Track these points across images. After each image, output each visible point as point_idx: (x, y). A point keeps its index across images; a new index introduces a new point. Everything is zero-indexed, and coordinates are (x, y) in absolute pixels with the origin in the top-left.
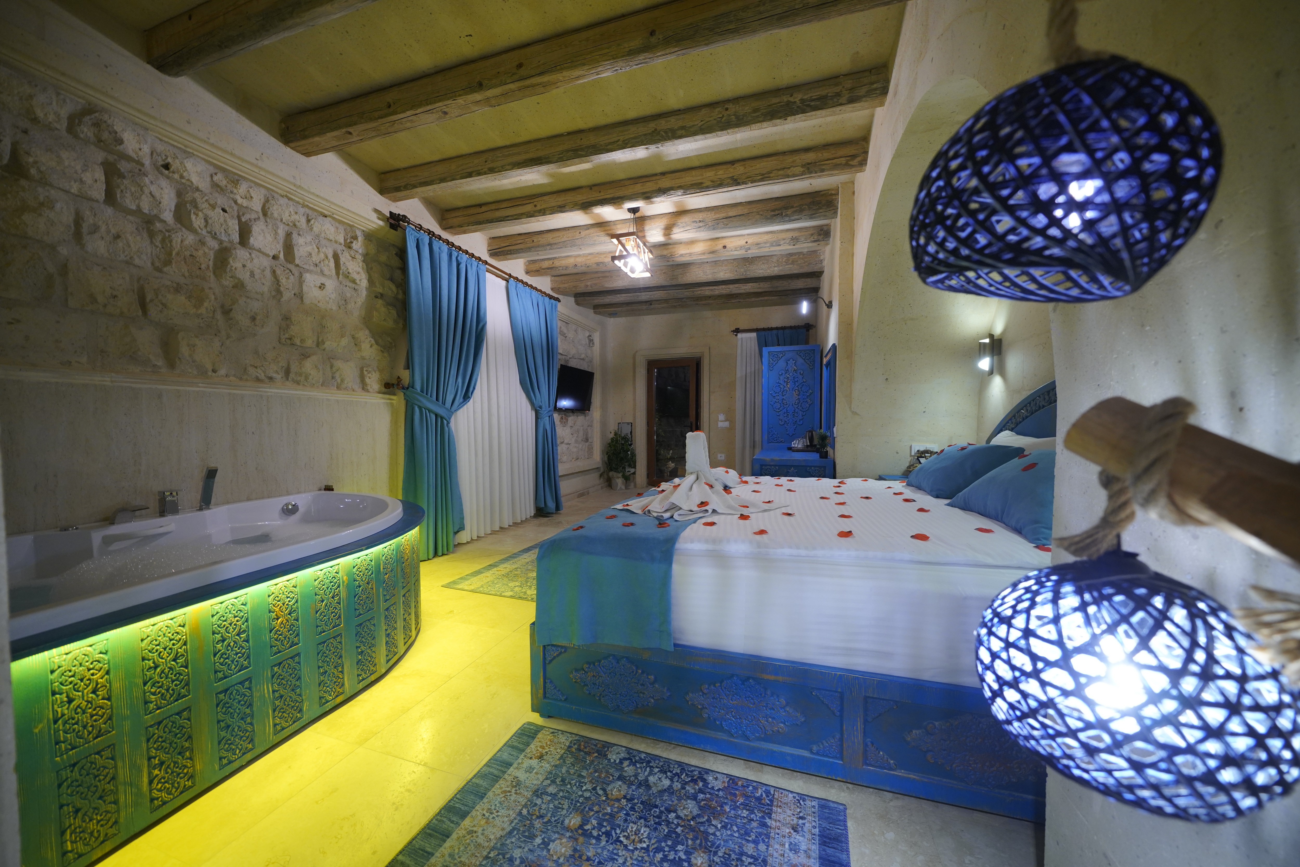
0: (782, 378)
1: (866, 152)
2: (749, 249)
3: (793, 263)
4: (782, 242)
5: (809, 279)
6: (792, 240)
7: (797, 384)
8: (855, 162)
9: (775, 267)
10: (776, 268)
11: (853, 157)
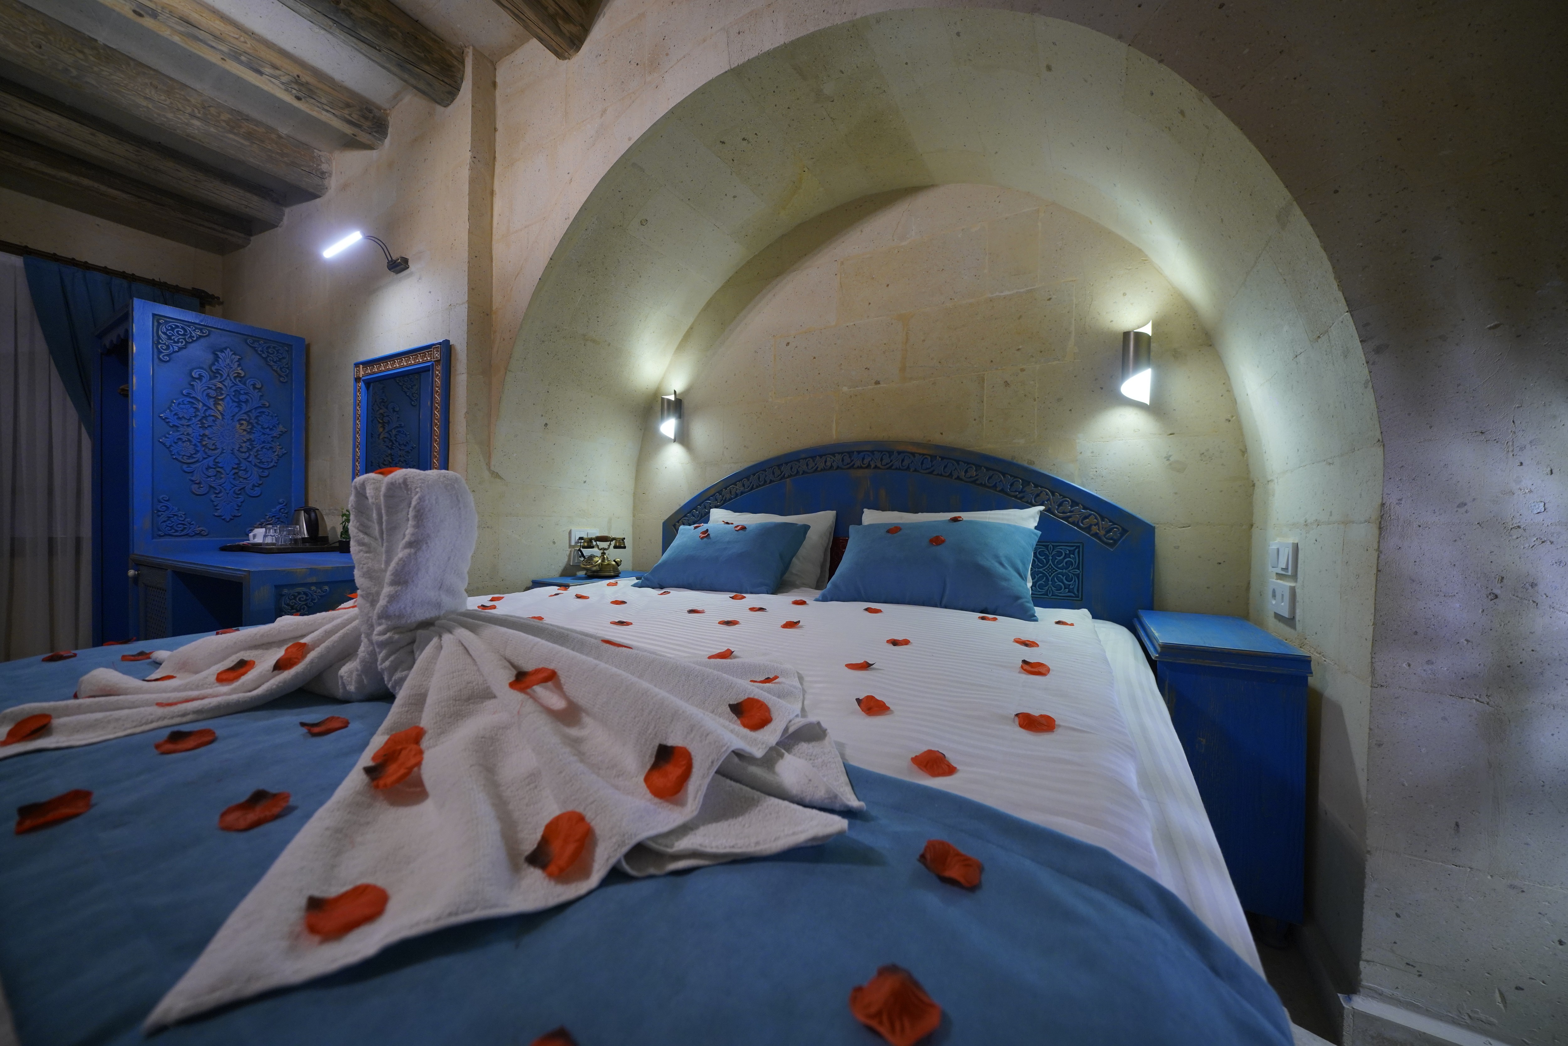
0: (198, 385)
1: (586, 30)
2: (154, 15)
3: (249, 136)
4: (267, 70)
5: (255, 198)
6: (297, 82)
7: (245, 408)
8: (567, 28)
9: (193, 116)
10: (196, 123)
11: (568, 18)
